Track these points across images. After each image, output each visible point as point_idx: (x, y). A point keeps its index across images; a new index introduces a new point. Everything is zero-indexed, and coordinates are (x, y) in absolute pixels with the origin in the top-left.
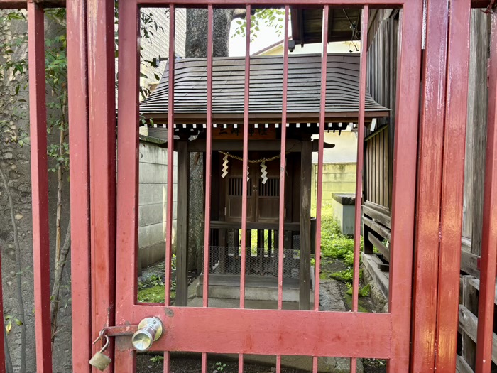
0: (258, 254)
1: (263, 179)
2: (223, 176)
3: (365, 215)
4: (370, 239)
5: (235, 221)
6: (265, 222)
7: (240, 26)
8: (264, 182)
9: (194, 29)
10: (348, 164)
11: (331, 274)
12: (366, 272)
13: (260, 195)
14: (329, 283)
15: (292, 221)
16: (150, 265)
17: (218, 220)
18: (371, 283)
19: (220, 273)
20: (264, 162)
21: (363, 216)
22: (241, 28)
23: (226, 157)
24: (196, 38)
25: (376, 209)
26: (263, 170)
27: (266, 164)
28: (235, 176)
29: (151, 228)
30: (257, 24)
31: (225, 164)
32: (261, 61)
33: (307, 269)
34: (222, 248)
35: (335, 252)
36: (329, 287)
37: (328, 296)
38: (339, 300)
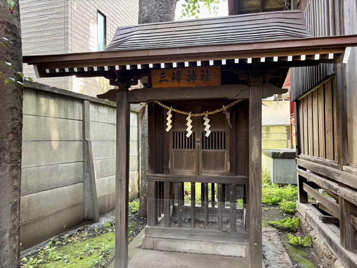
0: (203, 204)
1: (206, 132)
2: (168, 130)
3: (300, 167)
4: (305, 189)
5: (178, 174)
6: (209, 175)
7: (185, 8)
8: (207, 135)
9: (145, 8)
10: (273, 126)
11: (269, 222)
12: (303, 221)
13: (203, 148)
14: (269, 231)
15: (236, 175)
16: (109, 211)
17: (163, 173)
18: (312, 234)
19: (165, 226)
20: (207, 115)
21: (297, 168)
22: (186, 10)
23: (170, 111)
24: (146, 15)
25: (315, 162)
26: (206, 123)
27: (209, 117)
28: (179, 130)
29: (109, 179)
30: (199, 7)
31: (169, 119)
32: (203, 23)
33: (258, 231)
34: (166, 200)
35: (269, 200)
36: (270, 237)
37: (270, 247)
38: (283, 252)
